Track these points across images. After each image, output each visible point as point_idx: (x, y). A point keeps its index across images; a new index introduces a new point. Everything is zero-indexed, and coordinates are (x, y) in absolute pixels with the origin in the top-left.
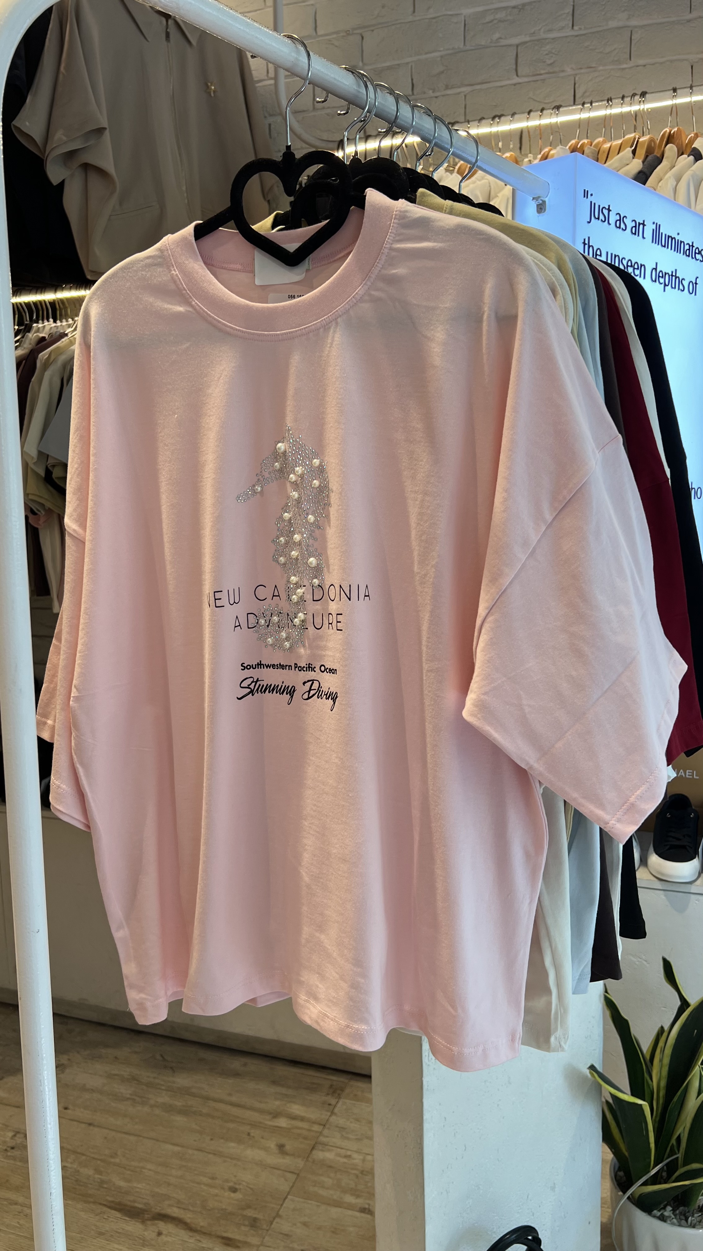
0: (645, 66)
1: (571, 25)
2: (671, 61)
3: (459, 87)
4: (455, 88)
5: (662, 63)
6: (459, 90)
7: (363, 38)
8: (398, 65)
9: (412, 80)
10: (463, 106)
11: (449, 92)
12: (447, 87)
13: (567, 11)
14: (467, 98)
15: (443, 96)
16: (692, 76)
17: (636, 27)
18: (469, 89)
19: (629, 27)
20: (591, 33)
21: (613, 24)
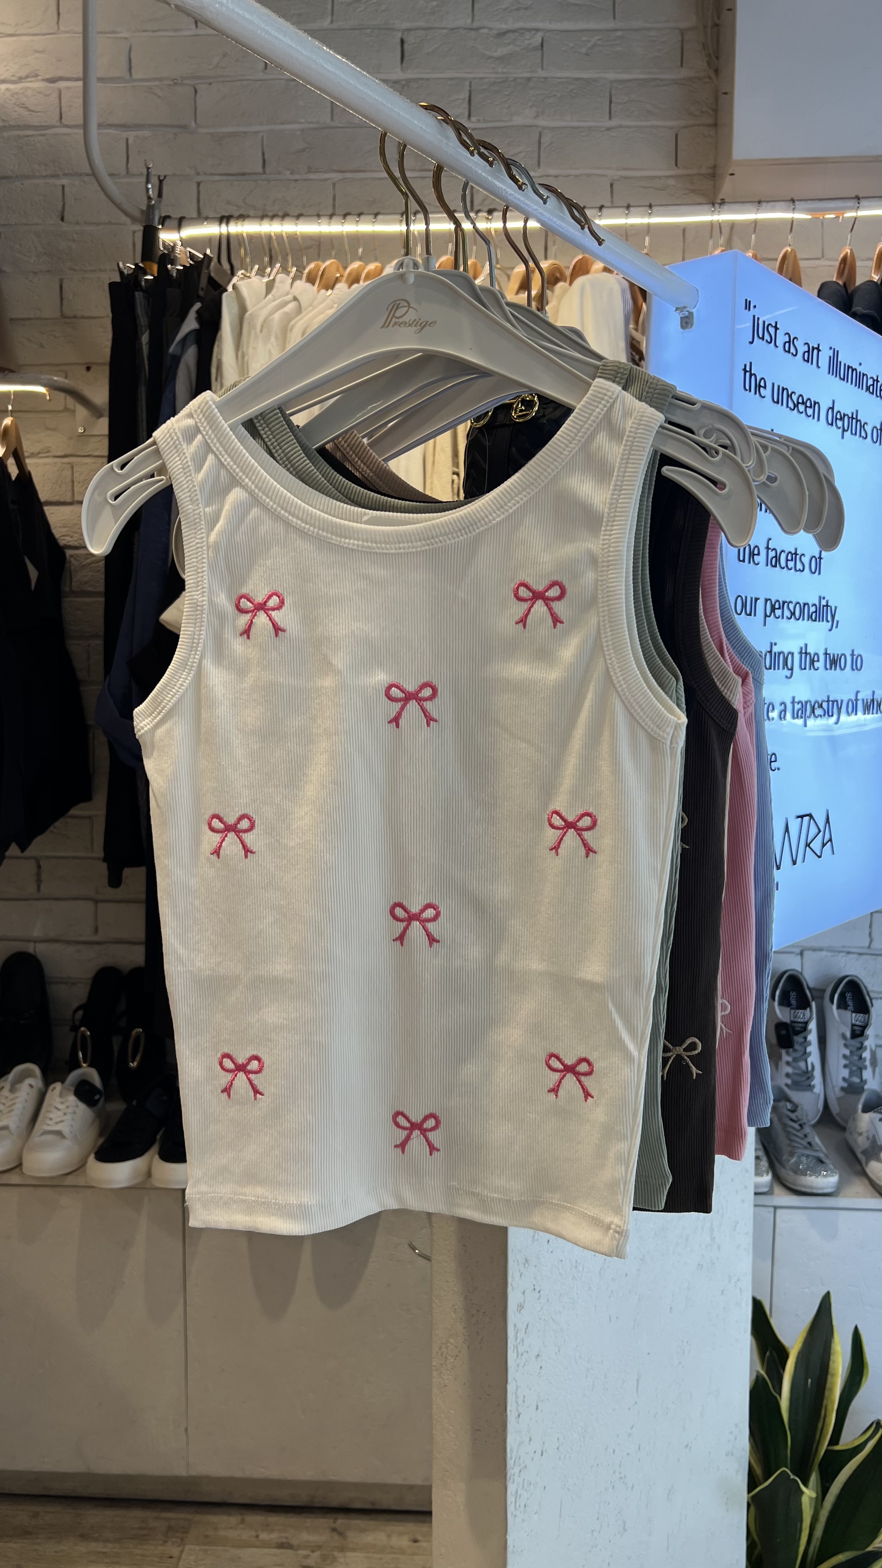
0: (556, 176)
1: (466, 114)
2: (588, 175)
3: (325, 172)
4: (321, 172)
5: (576, 176)
6: (326, 176)
7: (196, 91)
8: (245, 133)
9: (263, 154)
10: (332, 197)
11: (312, 176)
12: (310, 170)
13: (462, 97)
14: (337, 186)
15: (305, 180)
16: (612, 196)
17: (544, 128)
18: (339, 176)
19: (537, 126)
20: (493, 128)
21: (518, 121)
